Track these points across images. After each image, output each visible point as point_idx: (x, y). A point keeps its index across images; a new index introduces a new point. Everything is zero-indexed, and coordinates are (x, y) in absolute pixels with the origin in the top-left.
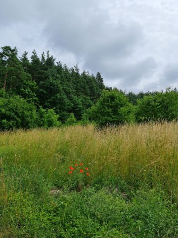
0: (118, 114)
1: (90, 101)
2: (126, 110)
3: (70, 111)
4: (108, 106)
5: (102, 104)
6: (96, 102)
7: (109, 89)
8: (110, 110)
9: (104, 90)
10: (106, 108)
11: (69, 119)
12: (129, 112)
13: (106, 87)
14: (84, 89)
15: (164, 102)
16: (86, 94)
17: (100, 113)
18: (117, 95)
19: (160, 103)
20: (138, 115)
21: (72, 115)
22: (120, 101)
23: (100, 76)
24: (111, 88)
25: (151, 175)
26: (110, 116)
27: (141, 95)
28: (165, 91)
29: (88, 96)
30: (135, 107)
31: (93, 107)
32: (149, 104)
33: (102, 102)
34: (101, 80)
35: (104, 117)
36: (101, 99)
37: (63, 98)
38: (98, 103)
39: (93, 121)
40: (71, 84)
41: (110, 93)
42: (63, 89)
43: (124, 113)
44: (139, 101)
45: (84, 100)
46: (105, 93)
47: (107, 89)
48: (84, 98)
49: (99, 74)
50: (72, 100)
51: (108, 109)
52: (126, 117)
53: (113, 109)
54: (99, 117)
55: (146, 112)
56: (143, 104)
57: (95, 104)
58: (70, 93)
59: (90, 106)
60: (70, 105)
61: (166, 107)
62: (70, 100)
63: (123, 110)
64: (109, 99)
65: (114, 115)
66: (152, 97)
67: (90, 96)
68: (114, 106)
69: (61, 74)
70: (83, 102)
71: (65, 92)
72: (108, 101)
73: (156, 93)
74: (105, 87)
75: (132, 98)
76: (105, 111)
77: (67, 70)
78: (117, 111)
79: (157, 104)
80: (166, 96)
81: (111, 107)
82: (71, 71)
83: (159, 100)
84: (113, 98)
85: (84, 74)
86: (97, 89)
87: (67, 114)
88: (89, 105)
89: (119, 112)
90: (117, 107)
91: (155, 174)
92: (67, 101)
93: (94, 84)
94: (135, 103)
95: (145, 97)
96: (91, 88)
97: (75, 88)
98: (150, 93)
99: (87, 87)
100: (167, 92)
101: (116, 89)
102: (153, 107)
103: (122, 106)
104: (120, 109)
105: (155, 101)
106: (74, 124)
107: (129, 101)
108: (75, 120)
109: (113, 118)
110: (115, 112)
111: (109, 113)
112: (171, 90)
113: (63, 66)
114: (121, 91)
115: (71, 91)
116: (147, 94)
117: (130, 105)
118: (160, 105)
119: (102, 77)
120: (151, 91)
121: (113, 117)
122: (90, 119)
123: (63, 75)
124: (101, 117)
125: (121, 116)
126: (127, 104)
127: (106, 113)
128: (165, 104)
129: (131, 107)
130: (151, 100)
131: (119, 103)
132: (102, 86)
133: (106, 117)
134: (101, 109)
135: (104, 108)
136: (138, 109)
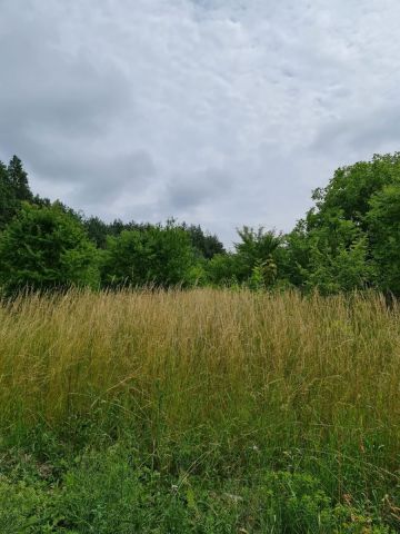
0: (59, 266)
2: (79, 256)
4: (33, 244)
5: (19, 235)
6: (2, 229)
7: (39, 203)
8: (39, 254)
9: (26, 203)
10: (28, 247)
12: (87, 262)
13: (35, 195)
15: (161, 248)
17: (10, 258)
18: (59, 219)
19: (154, 249)
20: (106, 270)
22: (65, 234)
23: (19, 167)
24: (48, 201)
26: (39, 269)
27: (118, 228)
28: (164, 225)
30: (101, 252)
32: (131, 248)
33: (18, 231)
34: (23, 178)
35: (22, 269)
36: (18, 224)
38: (6, 234)
41: (43, 213)
43: (75, 263)
44: (111, 239)
46: (28, 212)
47: (37, 201)
49: (16, 162)
51: (34, 250)
52: (78, 273)
53: (46, 251)
54: (8, 270)
55: (125, 265)
56: (119, 246)
61: (164, 258)
63: (73, 255)
64: (39, 227)
65: (49, 265)
66: (137, 234)
68: (50, 246)
72: (34, 232)
73: (149, 228)
74: (31, 195)
75: (96, 230)
76: (25, 255)
78: (57, 258)
79: (147, 250)
80: (165, 236)
81: (42, 246)
83: (152, 242)
84: (48, 225)
86: (8, 197)
89: (60, 260)
90: (58, 248)
94: (101, 244)
95: (124, 233)
98: (136, 227)
100: (168, 228)
101: (59, 206)
102: (140, 256)
103: (70, 246)
104: (64, 253)
105: (144, 242)
107: (89, 236)
109: (44, 274)
110: (51, 259)
111: (34, 261)
112: (175, 225)
114: (71, 211)
116: (130, 227)
117: (90, 246)
118: (153, 253)
119: (25, 168)
120: (138, 222)
121: (46, 271)
124: (12, 270)
125: (67, 270)
126: (82, 243)
127: (26, 261)
128: (162, 252)
129: (90, 250)
130: (136, 241)
131: (63, 239)
132: (24, 193)
133: (25, 271)
134: (15, 248)
135: (24, 247)
136: (109, 258)
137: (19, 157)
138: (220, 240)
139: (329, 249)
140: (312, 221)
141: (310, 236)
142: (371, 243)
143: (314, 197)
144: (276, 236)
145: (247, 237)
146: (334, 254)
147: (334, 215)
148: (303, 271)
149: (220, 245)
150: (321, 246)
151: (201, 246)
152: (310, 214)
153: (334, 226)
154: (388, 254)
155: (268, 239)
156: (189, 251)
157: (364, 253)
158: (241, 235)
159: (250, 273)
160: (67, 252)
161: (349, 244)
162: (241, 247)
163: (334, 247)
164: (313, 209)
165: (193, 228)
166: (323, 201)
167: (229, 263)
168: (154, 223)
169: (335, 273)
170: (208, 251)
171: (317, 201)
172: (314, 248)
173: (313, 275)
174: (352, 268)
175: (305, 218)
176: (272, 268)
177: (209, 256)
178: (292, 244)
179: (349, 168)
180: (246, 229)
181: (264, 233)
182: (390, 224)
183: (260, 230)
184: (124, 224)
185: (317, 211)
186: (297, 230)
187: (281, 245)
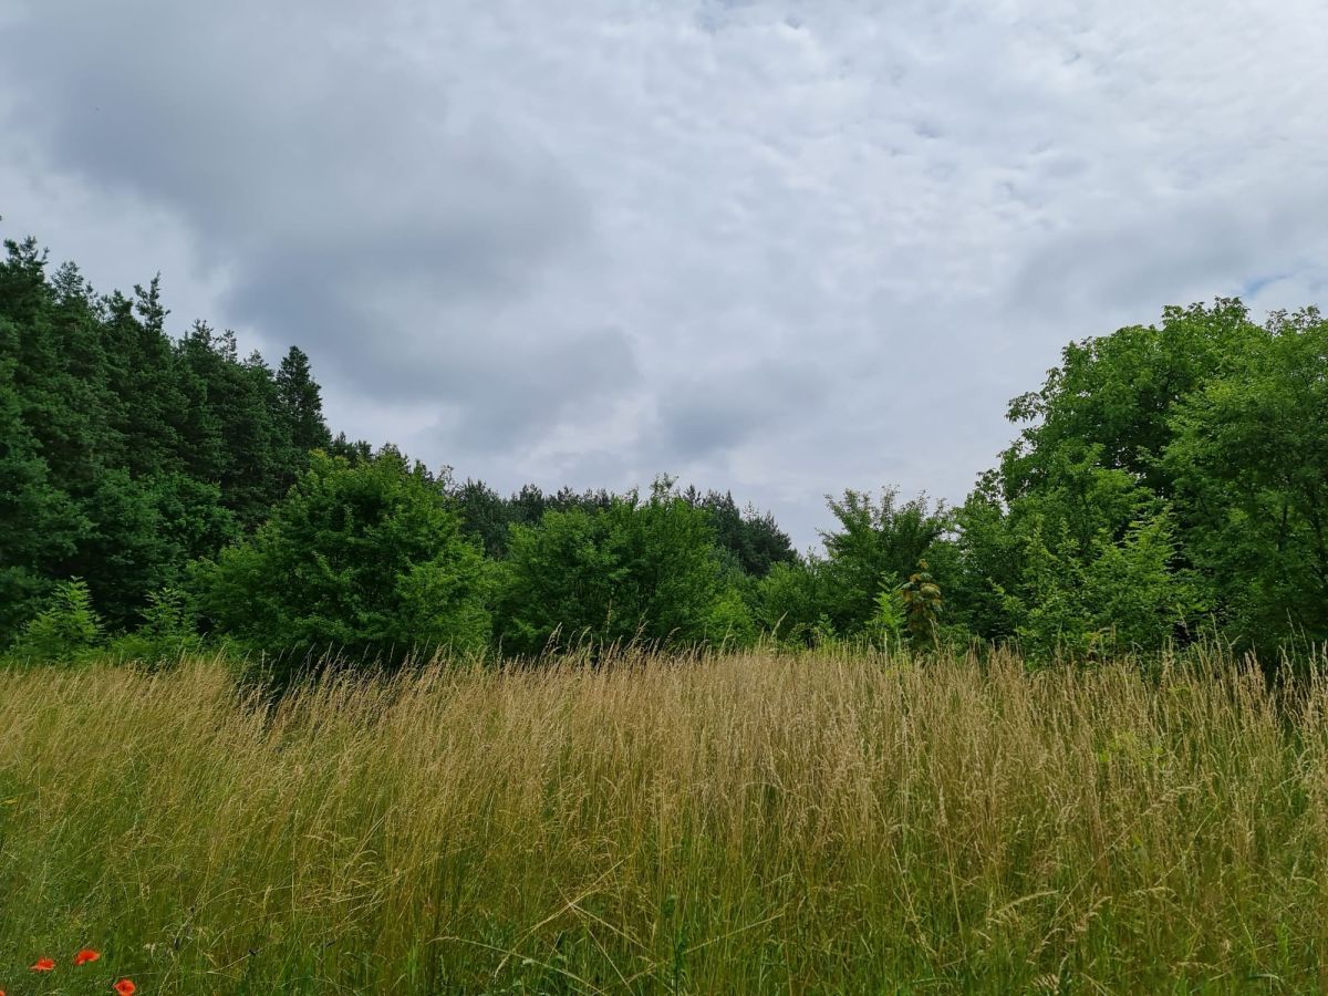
0: (395, 604)
1: (218, 511)
2: (445, 579)
3: (59, 567)
4: (332, 551)
5: (301, 532)
6: (262, 521)
8: (346, 577)
9: (320, 453)
10: (322, 559)
11: (44, 623)
12: (461, 593)
13: (335, 437)
14: (191, 431)
15: (639, 552)
16: (199, 468)
17: (279, 588)
18: (397, 489)
19: (623, 553)
20: (506, 609)
21: (76, 591)
22: (411, 524)
23: (302, 373)
24: (365, 448)
25: (562, 987)
26: (345, 612)
27: (531, 506)
28: (645, 497)
29: (212, 479)
30: (493, 566)
31: (240, 554)
32: (567, 555)
33: (298, 522)
34: (310, 397)
35: (305, 614)
36: (298, 504)
37: (20, 477)
38: (271, 531)
39: (228, 641)
40: (92, 390)
41: (357, 477)
42: (29, 416)
43: (431, 596)
44: (521, 534)
45: (176, 505)
46: (322, 475)
47: (341, 448)
48: (184, 492)
49: (296, 361)
50: (90, 492)
51: (336, 568)
52: (439, 621)
53: (365, 567)
54: (272, 616)
55: (552, 597)
56: (540, 553)
57: (251, 530)
58: (76, 446)
59: (212, 541)
60: (64, 526)
61: (646, 578)
62: (75, 494)
63: (427, 576)
64: (349, 511)
65: (370, 604)
66: (584, 520)
67: (226, 481)
68: (374, 555)
69: (28, 319)
70: (172, 516)
71: (37, 434)
72: (339, 518)
73: (605, 503)
74: (327, 435)
75: (478, 509)
76: (314, 580)
77: (77, 305)
78: (389, 584)
79: (607, 558)
80: (649, 522)
81: (355, 555)
82: (109, 315)
83: (619, 537)
84: (369, 505)
85: (199, 341)
86: (276, 442)
87: (33, 582)
88: (207, 538)
89: (398, 590)
90: (392, 559)
92: (47, 496)
93: (261, 414)
94: (496, 545)
95: (551, 516)
96: (240, 435)
97: (123, 418)
98: (575, 500)
99: (212, 425)
100: (655, 501)
101: (393, 459)
102: (590, 572)
103: (421, 555)
104: (407, 571)
105: (599, 539)
106: (82, 652)
107: (465, 529)
108: (91, 631)
109: (357, 624)
110: (376, 588)
111: (334, 591)
112: (671, 493)
113: (50, 273)
114: (420, 468)
115: (87, 437)
116: (564, 503)
117: (468, 552)
118: (620, 564)
119: (315, 375)
120: (579, 491)
121: (363, 616)
122: (204, 626)
123: (42, 324)
124: (282, 617)
125: (411, 615)
126: (451, 547)
127: (316, 593)
128: (643, 560)
129: (470, 563)
130: (578, 536)
131: (404, 536)
132: (311, 432)
133: (314, 619)
134: (289, 565)
135: (309, 558)
136: (513, 580)
137: (303, 350)
138: (782, 527)
139: (1074, 543)
140: (1016, 475)
141: (1018, 513)
142: (1185, 525)
143: (1014, 414)
144: (929, 513)
145: (853, 516)
146: (1086, 554)
147: (1078, 458)
148: (1011, 602)
149: (783, 541)
150: (1051, 535)
151: (736, 545)
152: (1010, 456)
153: (1082, 485)
154: (1234, 552)
155: (910, 520)
156: (711, 557)
157: (1166, 552)
158: (838, 512)
159: (868, 607)
160: (416, 569)
161: (1120, 532)
162: (838, 544)
163: (1085, 536)
164: (1017, 446)
165: (713, 500)
166: (1039, 421)
167: (809, 585)
168: (619, 490)
169: (1093, 604)
170: (755, 558)
171: (1022, 424)
172: (1034, 540)
173: (1036, 612)
174: (1137, 591)
175: (997, 465)
176: (929, 595)
177: (758, 570)
178: (972, 534)
179: (1099, 342)
180: (851, 497)
181: (898, 506)
182: (1231, 474)
183: (888, 500)
184: (545, 495)
185: (1028, 449)
186: (978, 496)
187: (944, 537)
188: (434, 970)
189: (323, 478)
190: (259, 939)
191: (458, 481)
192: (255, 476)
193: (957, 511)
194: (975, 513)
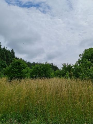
0: (21, 73)
1: (6, 64)
2: (26, 70)
5: (13, 66)
6: (9, 65)
7: (18, 59)
8: (17, 70)
9: (15, 59)
10: (15, 68)
12: (27, 72)
13: (16, 57)
14: (3, 56)
15: (44, 68)
16: (4, 60)
17: (11, 71)
18: (22, 62)
19: (43, 69)
20: (32, 74)
22: (23, 65)
23: (13, 51)
24: (19, 58)
25: (37, 109)
26: (17, 73)
28: (45, 63)
29: (5, 61)
30: (31, 69)
31: (7, 68)
32: (37, 68)
33: (13, 65)
34: (14, 53)
35: (13, 73)
36: (13, 63)
38: (10, 66)
39: (6, 76)
41: (18, 61)
43: (25, 72)
44: (33, 67)
45: (2, 63)
47: (16, 58)
48: (3, 62)
49: (12, 50)
51: (16, 69)
52: (25, 74)
53: (19, 69)
54: (10, 74)
55: (36, 72)
56: (35, 68)
57: (8, 65)
59: (5, 67)
61: (45, 71)
63: (24, 70)
64: (17, 64)
66: (39, 65)
67: (6, 61)
68: (19, 68)
70: (2, 64)
72: (16, 65)
73: (41, 64)
74: (15, 57)
75: (29, 64)
76: (14, 70)
79: (41, 69)
80: (45, 66)
81: (18, 68)
83: (42, 67)
84: (19, 64)
85: (4, 48)
86: (11, 58)
88: (5, 66)
89: (22, 71)
90: (21, 69)
91: (39, 109)
93: (9, 55)
94: (31, 68)
95: (36, 65)
96: (7, 57)
99: (5, 56)
101: (21, 59)
102: (39, 70)
103: (24, 68)
104: (22, 70)
105: (40, 67)
109: (18, 75)
110: (20, 71)
112: (47, 63)
114: (24, 60)
116: (37, 64)
117: (28, 68)
118: (42, 70)
119: (14, 51)
120: (39, 63)
121: (18, 74)
122: (4, 74)
124: (11, 74)
125: (23, 74)
126: (27, 67)
127: (14, 72)
128: (45, 69)
129: (28, 69)
130: (39, 67)
131: (22, 66)
132: (14, 57)
133: (14, 74)
134: (12, 69)
135: (14, 68)
136: (32, 71)
137: (13, 49)
138: (57, 66)
139: (85, 68)
140: (79, 62)
141: (80, 65)
143: (79, 56)
145: (64, 65)
146: (86, 69)
147: (86, 60)
148: (79, 74)
149: (58, 68)
150: (83, 67)
151: (53, 68)
152: (79, 60)
153: (86, 63)
155: (70, 66)
156: (51, 69)
158: (63, 65)
159: (65, 74)
160: (23, 69)
161: (90, 67)
162: (63, 68)
163: (86, 68)
164: (80, 59)
165: (51, 64)
166: (82, 57)
167: (60, 72)
168: (42, 63)
169: (87, 74)
170: (55, 69)
171: (80, 57)
172: (82, 68)
173: (81, 75)
174: (91, 73)
175: (78, 61)
176: (72, 73)
177: (55, 70)
178: (75, 67)
179: (88, 49)
180: (64, 64)
181: (68, 65)
183: (67, 64)
184: (35, 63)
185: (81, 59)
186: (76, 64)
187: (73, 67)
188: (25, 107)
189: (15, 61)
190: (9, 104)
191: (27, 61)
192: (9, 61)
193: (74, 65)
194: (76, 65)
